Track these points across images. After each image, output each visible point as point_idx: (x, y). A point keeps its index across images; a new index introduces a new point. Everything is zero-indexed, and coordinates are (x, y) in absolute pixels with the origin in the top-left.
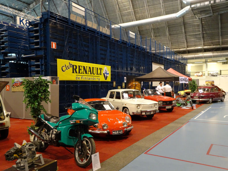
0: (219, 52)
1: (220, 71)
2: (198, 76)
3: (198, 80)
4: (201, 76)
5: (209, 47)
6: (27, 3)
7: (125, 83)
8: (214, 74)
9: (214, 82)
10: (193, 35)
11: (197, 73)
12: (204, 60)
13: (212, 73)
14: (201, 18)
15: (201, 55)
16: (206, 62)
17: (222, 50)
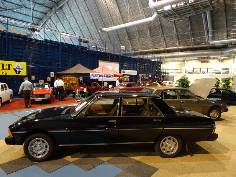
0: (191, 52)
1: (193, 69)
2: (177, 73)
3: (173, 76)
4: (180, 73)
5: (183, 47)
6: (44, 13)
7: (52, 77)
8: (190, 72)
9: (187, 78)
10: (170, 36)
11: (177, 71)
12: (182, 59)
13: (188, 70)
14: (174, 21)
15: (176, 54)
16: (184, 61)
17: (196, 50)
